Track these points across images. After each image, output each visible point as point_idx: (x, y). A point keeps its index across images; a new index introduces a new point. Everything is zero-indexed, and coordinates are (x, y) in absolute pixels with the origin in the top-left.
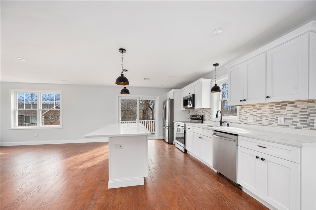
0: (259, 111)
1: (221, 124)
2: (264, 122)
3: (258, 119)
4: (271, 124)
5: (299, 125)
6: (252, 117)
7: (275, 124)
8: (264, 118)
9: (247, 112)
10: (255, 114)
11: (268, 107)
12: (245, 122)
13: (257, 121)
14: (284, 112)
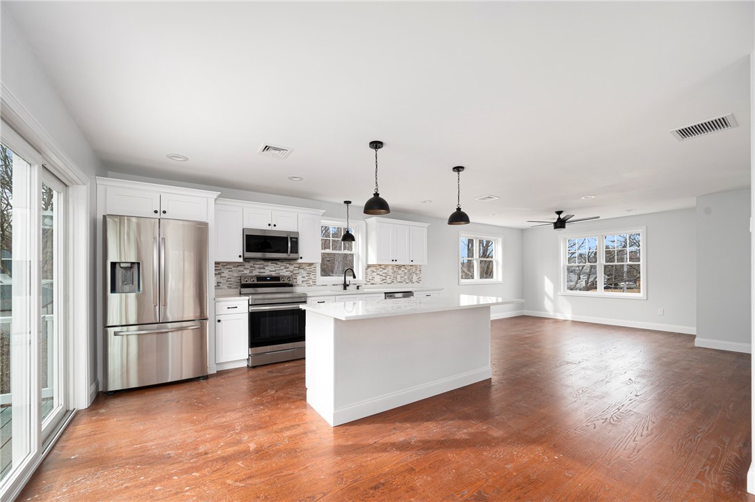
0: (385, 271)
1: (345, 288)
2: (389, 280)
3: (384, 278)
4: (393, 282)
5: (407, 281)
6: (379, 277)
7: (395, 282)
8: (388, 277)
9: (373, 272)
10: (381, 273)
11: (390, 267)
12: (372, 282)
13: (383, 280)
14: (400, 272)
